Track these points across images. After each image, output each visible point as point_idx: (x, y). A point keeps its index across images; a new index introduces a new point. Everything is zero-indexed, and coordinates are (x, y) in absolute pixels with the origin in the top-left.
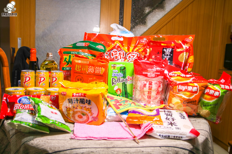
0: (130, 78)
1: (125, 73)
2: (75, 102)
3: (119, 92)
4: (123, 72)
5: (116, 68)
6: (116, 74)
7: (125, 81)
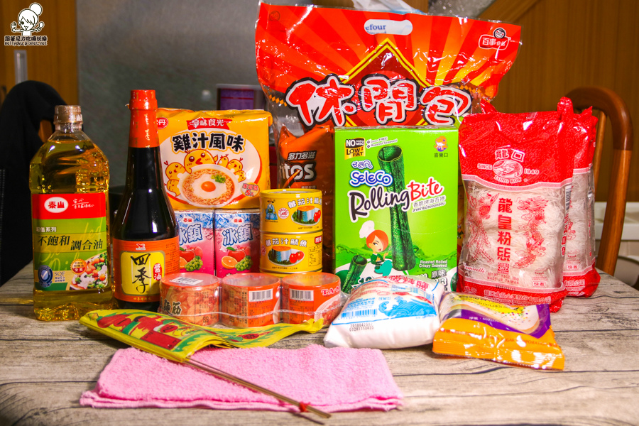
0: (420, 190)
1: (399, 171)
2: (195, 146)
3: (378, 247)
4: (393, 168)
5: (364, 154)
6: (365, 175)
7: (401, 199)
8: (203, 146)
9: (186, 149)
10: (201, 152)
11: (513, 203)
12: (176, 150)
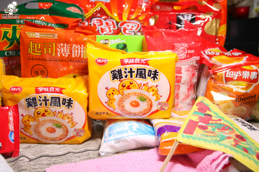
8: (131, 77)
9: (120, 78)
10: (130, 81)
11: (182, 69)
12: (113, 79)
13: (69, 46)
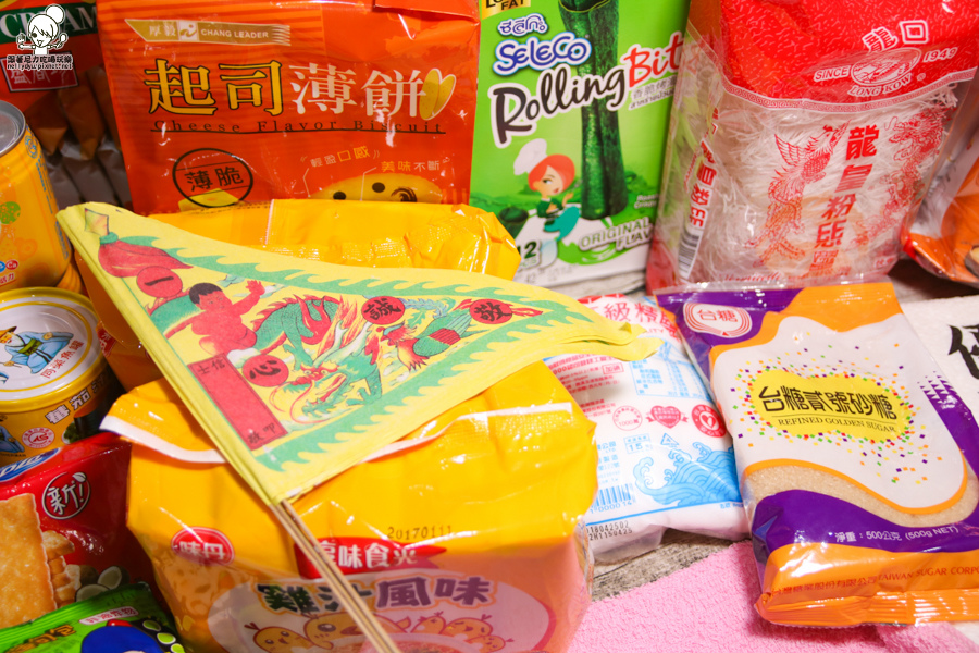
0: (649, 62)
1: (607, 30)
3: (552, 184)
4: (593, 25)
5: (528, 3)
6: (528, 47)
7: (608, 88)
13: (349, 77)
